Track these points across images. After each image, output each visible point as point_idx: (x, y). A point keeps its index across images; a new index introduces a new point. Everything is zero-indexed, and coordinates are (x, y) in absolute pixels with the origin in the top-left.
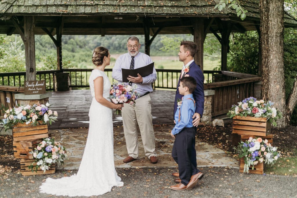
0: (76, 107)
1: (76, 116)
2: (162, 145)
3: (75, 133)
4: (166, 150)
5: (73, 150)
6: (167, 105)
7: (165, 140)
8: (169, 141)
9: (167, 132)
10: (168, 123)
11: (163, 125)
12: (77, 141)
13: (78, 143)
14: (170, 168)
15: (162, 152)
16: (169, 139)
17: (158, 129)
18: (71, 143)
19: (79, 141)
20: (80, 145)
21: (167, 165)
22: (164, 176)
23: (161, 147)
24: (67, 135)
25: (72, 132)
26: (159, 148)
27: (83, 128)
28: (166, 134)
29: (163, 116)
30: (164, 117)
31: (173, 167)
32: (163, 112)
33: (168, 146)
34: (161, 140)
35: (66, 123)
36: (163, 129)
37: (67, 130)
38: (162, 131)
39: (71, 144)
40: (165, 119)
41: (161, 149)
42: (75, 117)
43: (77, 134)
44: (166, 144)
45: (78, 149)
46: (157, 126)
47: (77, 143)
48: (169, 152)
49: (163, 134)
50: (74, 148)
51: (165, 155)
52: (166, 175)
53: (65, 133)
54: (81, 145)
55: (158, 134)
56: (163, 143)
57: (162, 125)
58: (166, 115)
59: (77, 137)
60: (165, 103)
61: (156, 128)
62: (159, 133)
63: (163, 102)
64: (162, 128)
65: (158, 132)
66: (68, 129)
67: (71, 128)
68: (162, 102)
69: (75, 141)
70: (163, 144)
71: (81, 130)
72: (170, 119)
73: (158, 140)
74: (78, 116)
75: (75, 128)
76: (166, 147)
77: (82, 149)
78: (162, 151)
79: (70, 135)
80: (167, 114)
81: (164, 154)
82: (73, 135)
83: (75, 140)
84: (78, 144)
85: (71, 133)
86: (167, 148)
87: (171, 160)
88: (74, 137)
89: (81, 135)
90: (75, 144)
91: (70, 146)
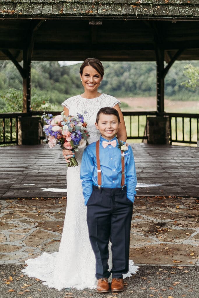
0: (41, 168)
1: (35, 180)
2: (160, 228)
3: (26, 206)
5: (12, 233)
7: (166, 221)
8: (173, 222)
9: (173, 208)
11: (170, 197)
12: (25, 218)
13: (24, 222)
15: (157, 239)
16: (173, 219)
17: (160, 204)
18: (13, 221)
19: (28, 218)
20: (26, 224)
23: (157, 231)
24: (11, 210)
26: (152, 234)
27: (40, 198)
28: (170, 211)
33: (169, 230)
34: (159, 221)
35: (15, 191)
37: (13, 202)
38: (164, 207)
41: (155, 234)
42: (34, 182)
43: (28, 208)
44: (166, 227)
45: (21, 231)
46: (159, 199)
47: (22, 221)
48: (168, 239)
49: (165, 212)
50: (15, 229)
51: (160, 244)
54: (28, 225)
55: (157, 211)
56: (162, 225)
57: (167, 197)
59: (26, 212)
62: (159, 209)
66: (15, 200)
67: (21, 198)
69: (21, 219)
71: (37, 201)
73: (155, 220)
74: (38, 180)
75: (26, 198)
77: (25, 232)
78: (157, 237)
79: (17, 209)
82: (20, 209)
83: (20, 218)
84: (22, 224)
85: (19, 205)
88: (22, 212)
89: (32, 209)
90: (19, 224)
91: (10, 226)
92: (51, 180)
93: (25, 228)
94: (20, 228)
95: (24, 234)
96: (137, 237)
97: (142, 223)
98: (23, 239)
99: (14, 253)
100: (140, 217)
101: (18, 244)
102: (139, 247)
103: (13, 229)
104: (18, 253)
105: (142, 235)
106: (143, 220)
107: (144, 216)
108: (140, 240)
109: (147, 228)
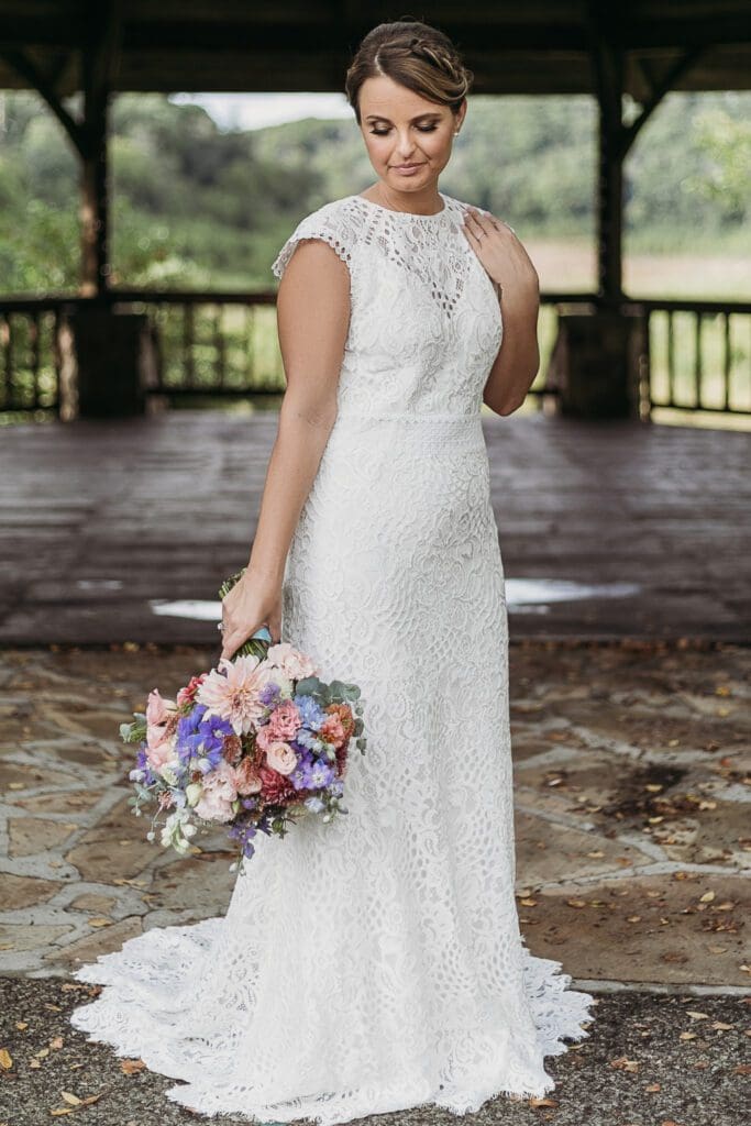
0: (150, 513)
1: (125, 566)
2: (661, 793)
3: (83, 682)
4: (689, 837)
5: (20, 813)
6: (717, 515)
7: (686, 757)
8: (715, 766)
9: (706, 694)
10: (711, 627)
11: (683, 643)
12: (78, 737)
13: (74, 760)
14: (702, 1003)
15: (655, 850)
16: (714, 749)
17: (645, 674)
18: (29, 752)
19: (89, 739)
20: (85, 771)
21: (683, 975)
22: (653, 1079)
23: (652, 810)
24: (22, 698)
25: (68, 673)
26: (632, 822)
27: (142, 645)
28: (693, 710)
29: (685, 584)
30: (689, 592)
31: (732, 991)
32: (689, 556)
33: (704, 805)
34: (655, 756)
35: (41, 614)
36: (678, 671)
37: (31, 661)
38: (666, 688)
39: (23, 758)
40: (695, 602)
41: (647, 824)
42: (118, 573)
43: (92, 690)
44: (687, 790)
45: (59, 801)
46: (636, 651)
47: (65, 755)
48: (709, 852)
49: (673, 712)
50: (32, 792)
51: (674, 876)
52: (670, 1066)
53: (15, 683)
54: (90, 774)
55: (639, 708)
56: (670, 776)
57: (671, 646)
58: (708, 577)
59: (83, 709)
60: (704, 500)
61: (631, 664)
62: (643, 702)
63: (694, 495)
64: (671, 664)
65: (641, 694)
66: (41, 656)
67: (66, 647)
68: (683, 493)
69: (62, 743)
70: (668, 785)
71: (129, 659)
72: (731, 605)
73: (635, 752)
74: (139, 566)
75: (86, 646)
76: (687, 809)
77: (78, 807)
78: (657, 841)
79: (46, 695)
80: (716, 568)
81: (671, 868)
82: (60, 697)
83: (58, 736)
84: (68, 766)
85: (56, 678)
86: (693, 823)
87: (714, 930)
88: (67, 707)
89: (111, 697)
90: (53, 765)
91: (14, 776)
92: (188, 564)
93: (81, 786)
94: (55, 788)
95: (74, 816)
96: (565, 840)
97: (584, 767)
98: (68, 846)
99: (25, 915)
100: (570, 736)
101: (43, 867)
102: (584, 891)
103: (25, 793)
104: (40, 915)
105: (588, 826)
106: (584, 754)
107: (584, 733)
108: (581, 854)
109: (606, 793)
